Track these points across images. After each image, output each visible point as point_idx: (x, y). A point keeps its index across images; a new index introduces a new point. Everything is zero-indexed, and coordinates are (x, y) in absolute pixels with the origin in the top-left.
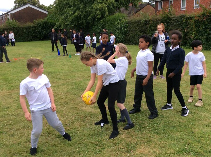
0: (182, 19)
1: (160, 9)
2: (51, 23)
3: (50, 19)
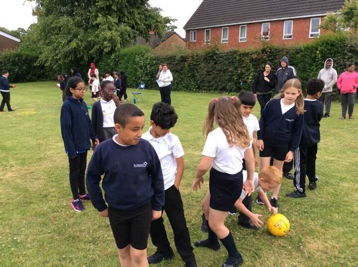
0: (235, 55)
1: (192, 41)
2: (27, 56)
3: (26, 51)
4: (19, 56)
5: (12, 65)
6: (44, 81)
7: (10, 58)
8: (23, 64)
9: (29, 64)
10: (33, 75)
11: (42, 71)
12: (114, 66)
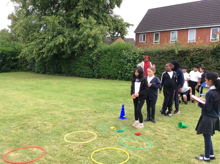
1: (141, 42)
12: (96, 60)
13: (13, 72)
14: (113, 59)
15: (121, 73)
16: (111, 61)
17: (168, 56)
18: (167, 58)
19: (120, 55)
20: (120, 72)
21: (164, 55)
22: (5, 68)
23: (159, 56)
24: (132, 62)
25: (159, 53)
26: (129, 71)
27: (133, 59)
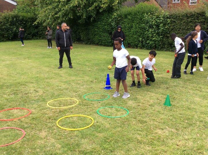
1: (175, 2)
2: (23, 17)
3: (22, 12)
4: (16, 17)
5: (10, 25)
6: (37, 39)
7: (9, 18)
8: (20, 24)
9: (25, 24)
10: (29, 34)
11: (36, 30)
12: (116, 25)
13: (35, 39)
14: (133, 24)
15: (142, 40)
16: (132, 27)
17: (197, 19)
18: (196, 22)
19: (141, 19)
20: (140, 39)
21: (192, 18)
22: (27, 35)
23: (186, 20)
24: (154, 27)
25: (187, 16)
26: (151, 38)
27: (155, 23)
